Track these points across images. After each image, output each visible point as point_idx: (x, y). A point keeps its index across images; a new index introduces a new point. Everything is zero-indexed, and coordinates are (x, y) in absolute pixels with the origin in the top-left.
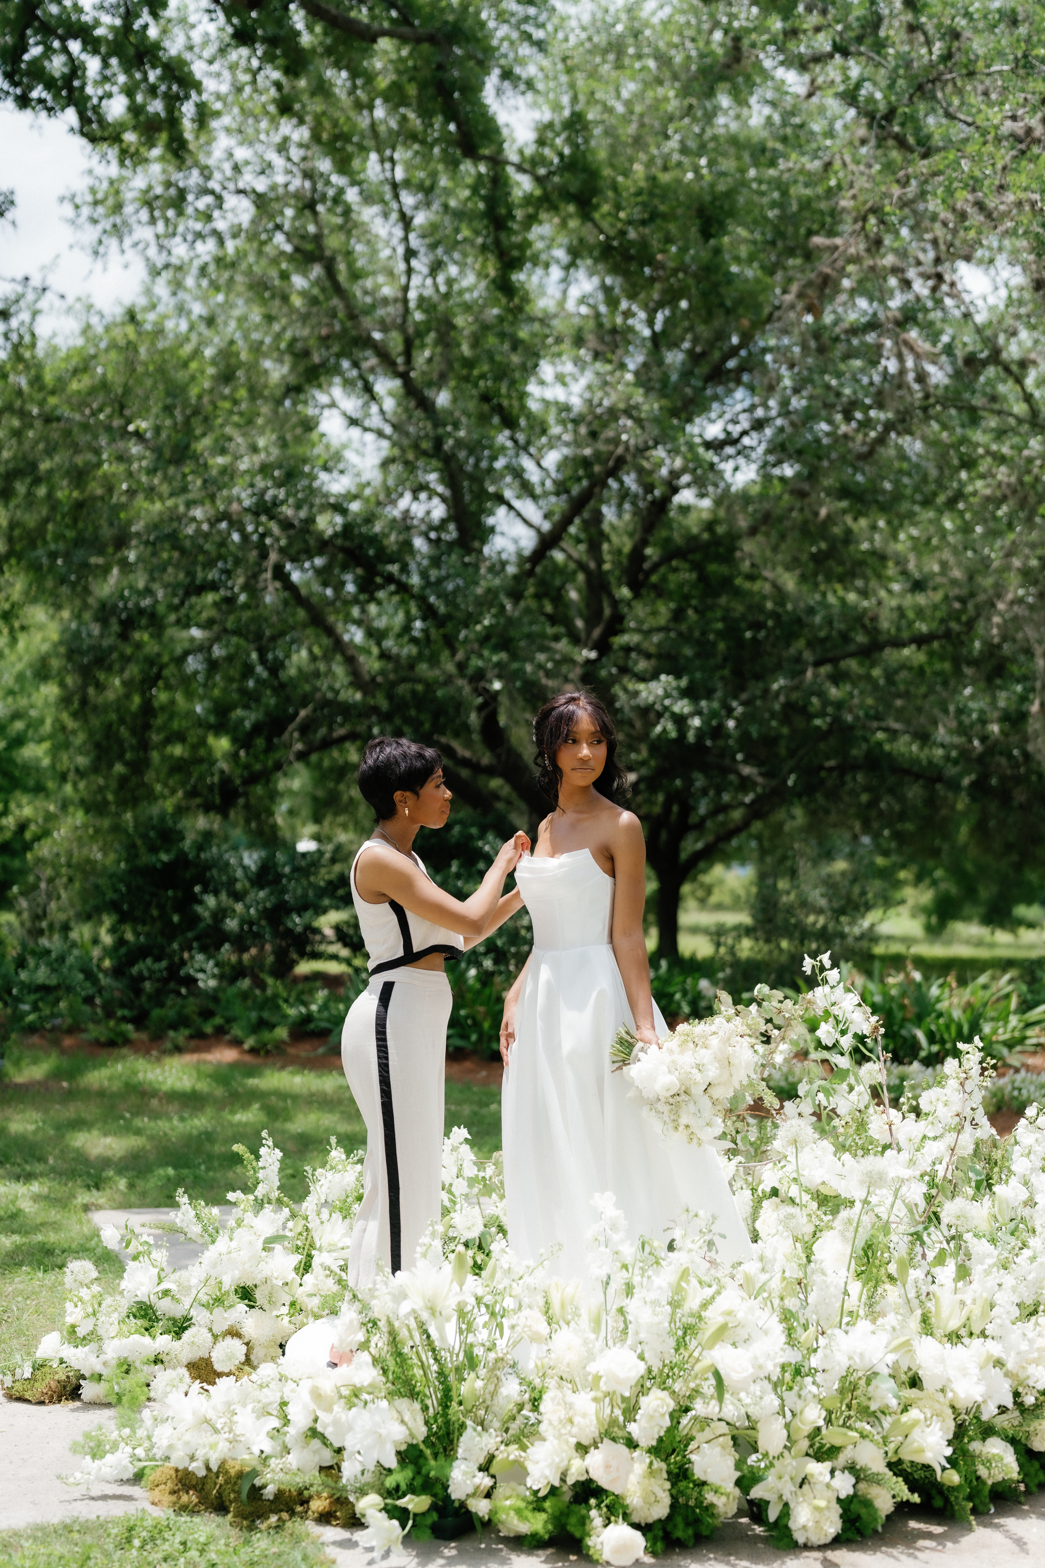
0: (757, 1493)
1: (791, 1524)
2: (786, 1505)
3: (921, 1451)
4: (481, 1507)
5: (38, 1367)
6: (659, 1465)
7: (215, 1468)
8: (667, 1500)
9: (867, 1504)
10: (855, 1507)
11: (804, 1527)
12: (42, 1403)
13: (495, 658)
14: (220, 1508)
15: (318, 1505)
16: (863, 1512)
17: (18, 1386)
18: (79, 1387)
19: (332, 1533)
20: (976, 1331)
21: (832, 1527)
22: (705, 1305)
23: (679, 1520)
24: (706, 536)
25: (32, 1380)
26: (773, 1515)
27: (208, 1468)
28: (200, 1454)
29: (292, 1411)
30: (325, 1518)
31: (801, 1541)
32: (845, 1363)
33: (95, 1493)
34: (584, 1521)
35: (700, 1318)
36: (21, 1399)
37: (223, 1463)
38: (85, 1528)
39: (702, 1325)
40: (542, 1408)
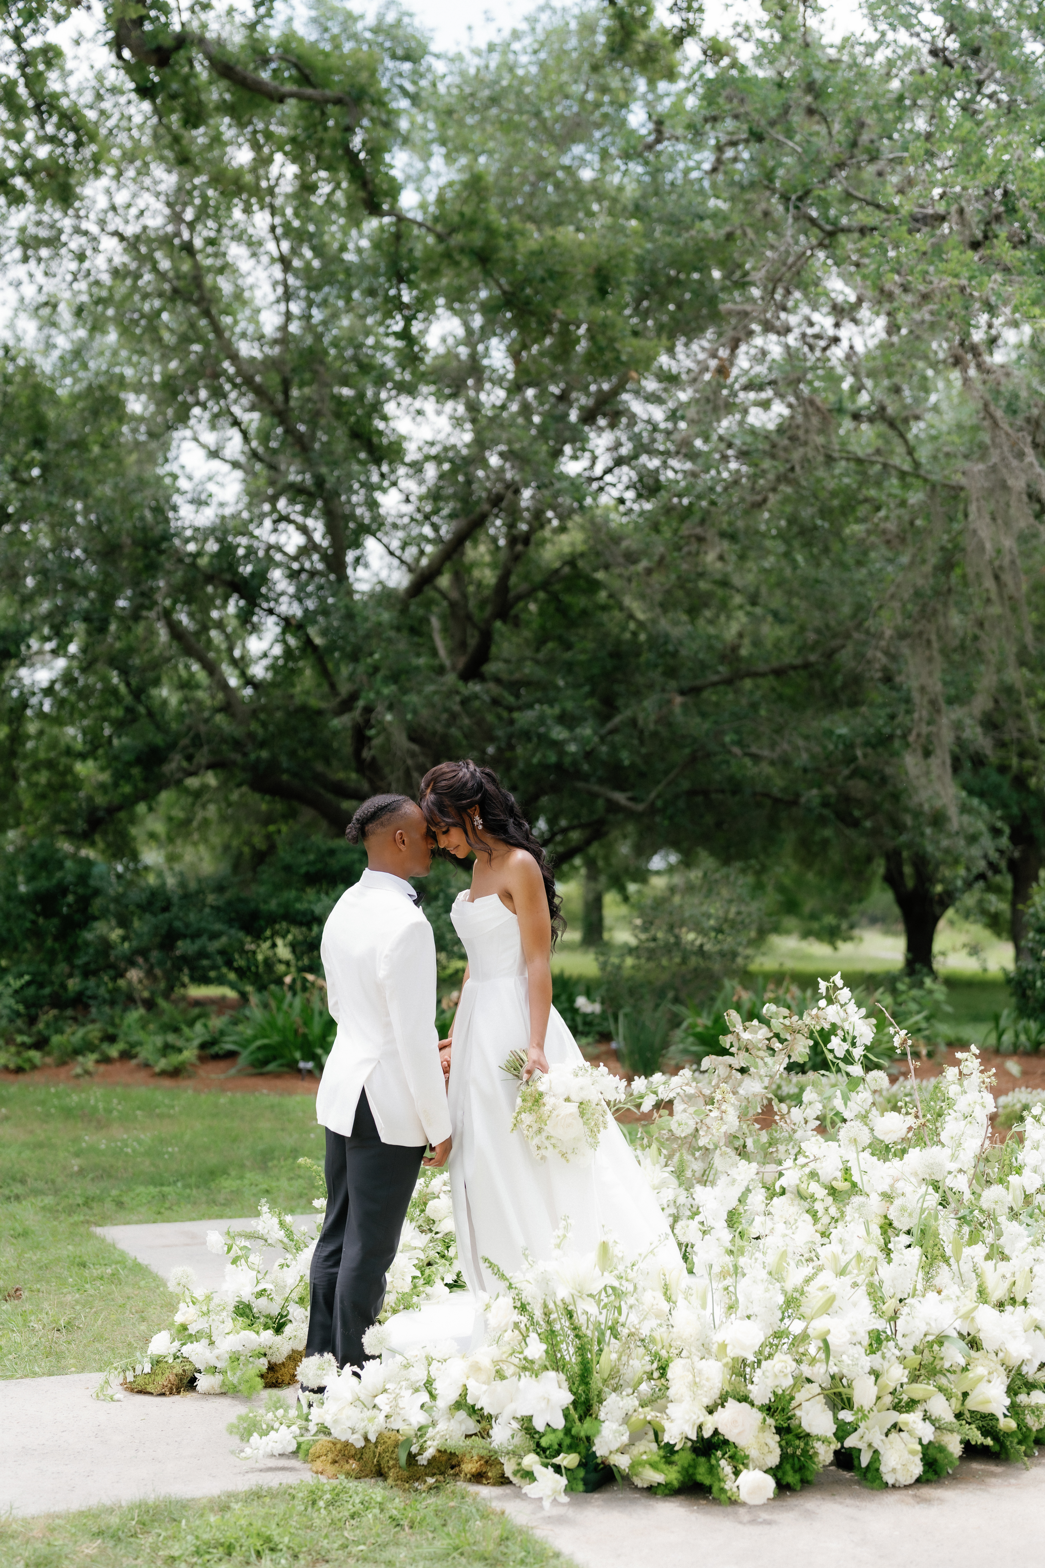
0: (850, 1442)
1: (883, 1469)
2: (876, 1452)
3: (988, 1402)
4: (622, 1462)
5: (157, 1362)
6: (770, 1421)
7: (373, 1438)
8: (778, 1451)
9: (942, 1449)
10: (932, 1451)
11: (894, 1470)
12: (163, 1394)
13: (386, 691)
14: (380, 1473)
15: (469, 1467)
16: (939, 1456)
17: (140, 1380)
18: (194, 1379)
19: (485, 1491)
20: (1019, 1299)
21: (917, 1469)
22: (808, 1281)
23: (788, 1467)
24: (567, 570)
25: (153, 1373)
26: (865, 1460)
27: (367, 1439)
28: (360, 1426)
29: (439, 1387)
30: (478, 1478)
31: (891, 1482)
32: (924, 1329)
33: (260, 1465)
34: (712, 1470)
35: (802, 1293)
36: (140, 1392)
37: (380, 1436)
38: (273, 1494)
39: (803, 1299)
40: (670, 1375)
